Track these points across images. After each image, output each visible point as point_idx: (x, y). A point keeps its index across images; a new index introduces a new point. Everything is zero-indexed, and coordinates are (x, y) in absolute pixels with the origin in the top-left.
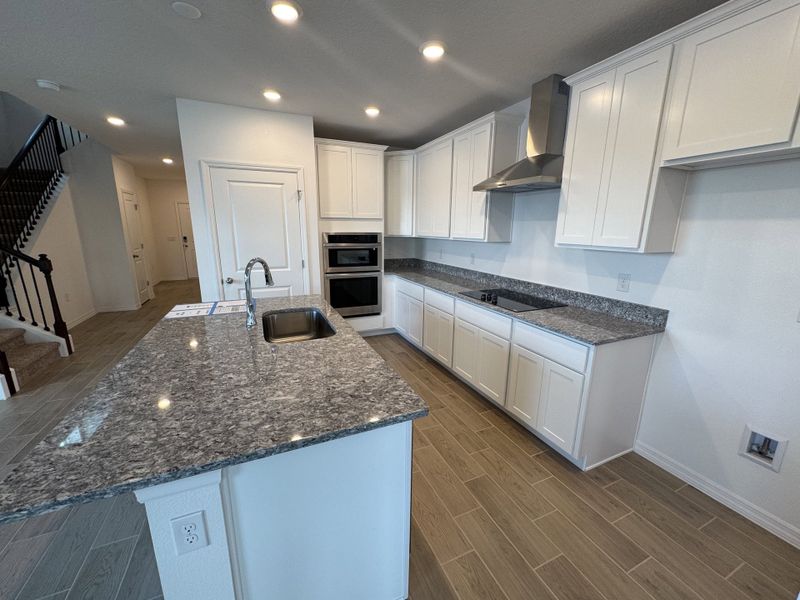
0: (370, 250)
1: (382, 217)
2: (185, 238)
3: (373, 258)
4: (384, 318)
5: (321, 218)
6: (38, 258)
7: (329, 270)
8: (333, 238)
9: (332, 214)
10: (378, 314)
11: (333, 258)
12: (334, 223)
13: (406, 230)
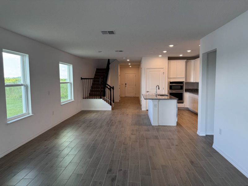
0: (181, 86)
1: (184, 77)
2: (126, 84)
3: (182, 88)
4: (184, 104)
5: (168, 78)
6: (112, 87)
7: (170, 90)
8: (171, 83)
9: (171, 77)
10: (183, 103)
11: (171, 88)
12: (171, 79)
13: (192, 80)
